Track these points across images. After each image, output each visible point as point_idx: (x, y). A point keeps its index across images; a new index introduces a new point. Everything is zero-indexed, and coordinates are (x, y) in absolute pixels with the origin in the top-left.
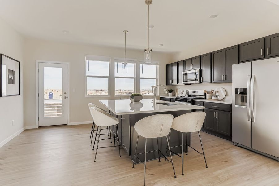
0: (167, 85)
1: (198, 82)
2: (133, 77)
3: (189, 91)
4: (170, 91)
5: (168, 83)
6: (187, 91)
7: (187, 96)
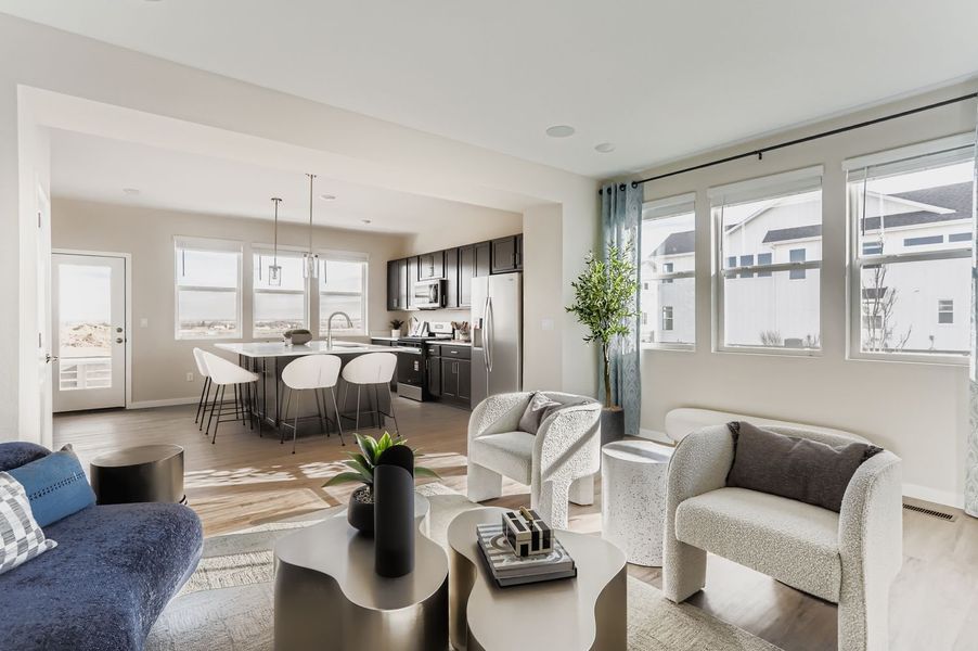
0: (388, 310)
1: (437, 305)
2: (303, 289)
3: (431, 324)
4: (397, 325)
5: (390, 308)
6: (426, 324)
7: (425, 335)
